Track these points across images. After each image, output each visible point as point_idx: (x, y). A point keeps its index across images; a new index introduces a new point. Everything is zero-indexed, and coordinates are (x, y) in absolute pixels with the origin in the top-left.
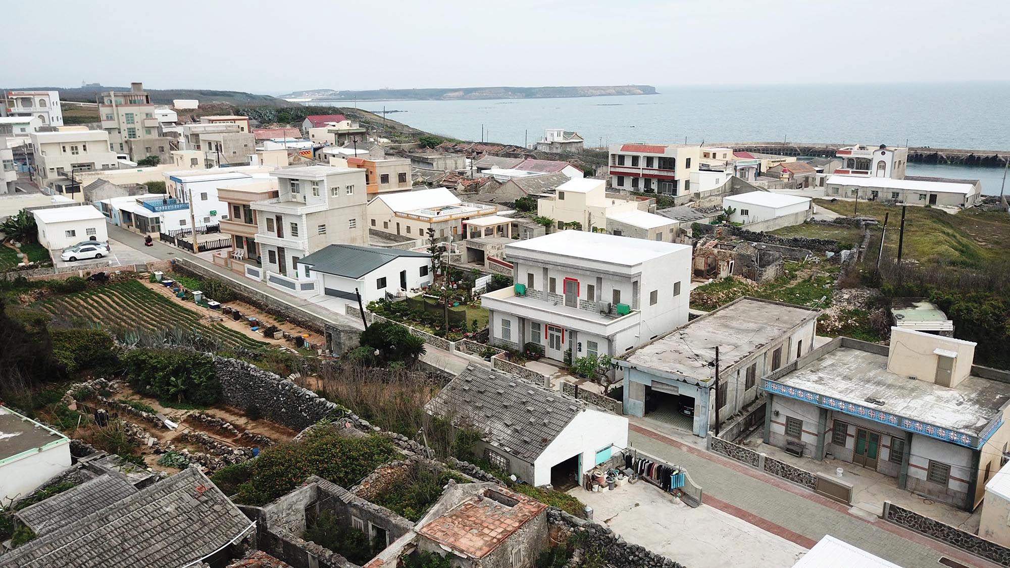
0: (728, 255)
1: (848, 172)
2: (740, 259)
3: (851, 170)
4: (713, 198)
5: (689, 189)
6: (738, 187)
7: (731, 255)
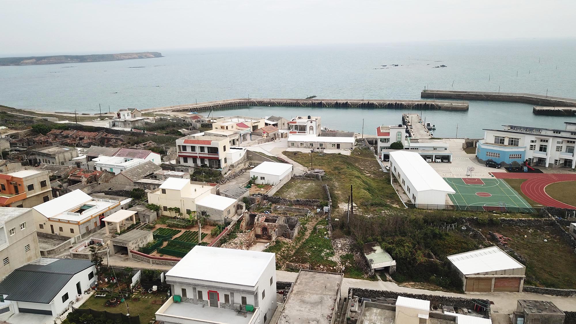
0: (274, 226)
1: (296, 132)
2: (281, 228)
3: (297, 132)
6: (251, 156)
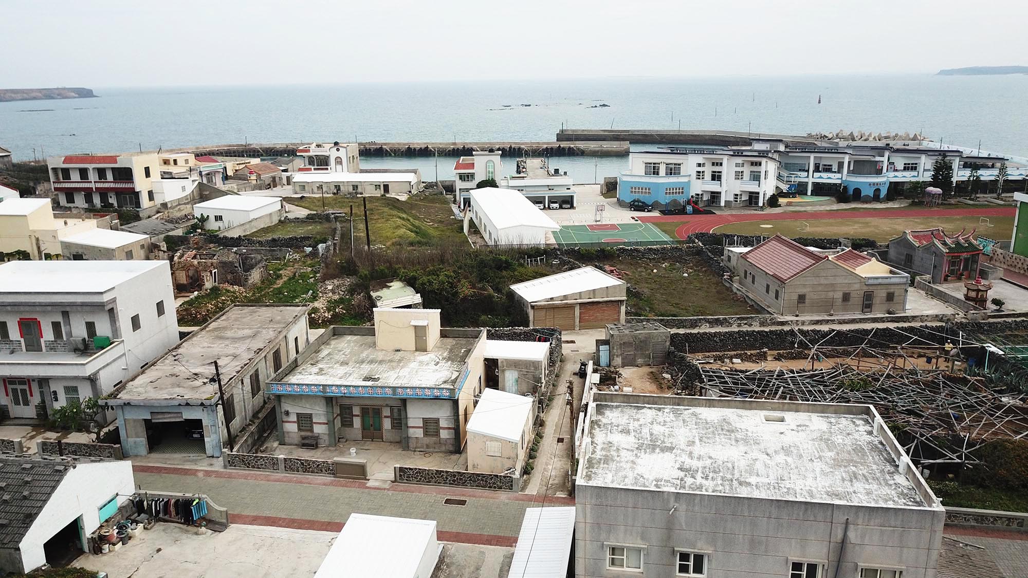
0: (210, 265)
1: (310, 169)
2: (223, 267)
3: (313, 168)
4: (182, 207)
5: (153, 200)
7: (212, 264)
